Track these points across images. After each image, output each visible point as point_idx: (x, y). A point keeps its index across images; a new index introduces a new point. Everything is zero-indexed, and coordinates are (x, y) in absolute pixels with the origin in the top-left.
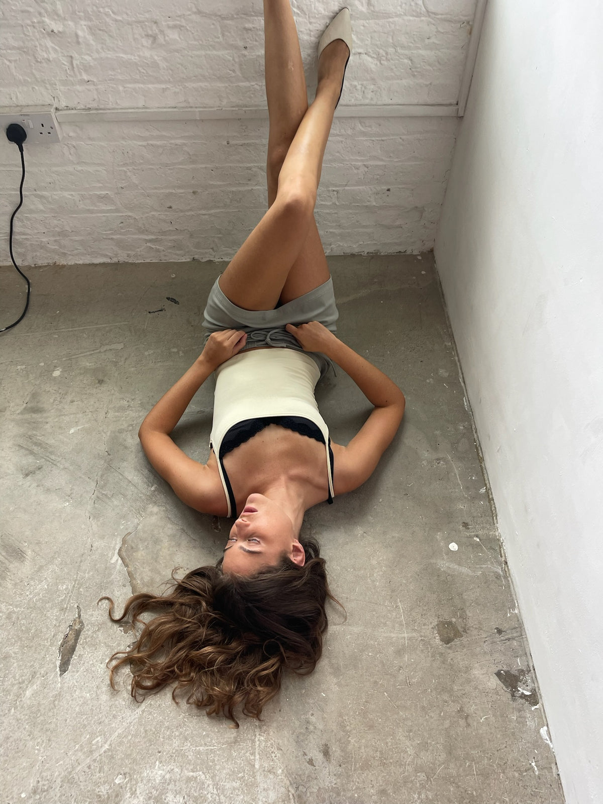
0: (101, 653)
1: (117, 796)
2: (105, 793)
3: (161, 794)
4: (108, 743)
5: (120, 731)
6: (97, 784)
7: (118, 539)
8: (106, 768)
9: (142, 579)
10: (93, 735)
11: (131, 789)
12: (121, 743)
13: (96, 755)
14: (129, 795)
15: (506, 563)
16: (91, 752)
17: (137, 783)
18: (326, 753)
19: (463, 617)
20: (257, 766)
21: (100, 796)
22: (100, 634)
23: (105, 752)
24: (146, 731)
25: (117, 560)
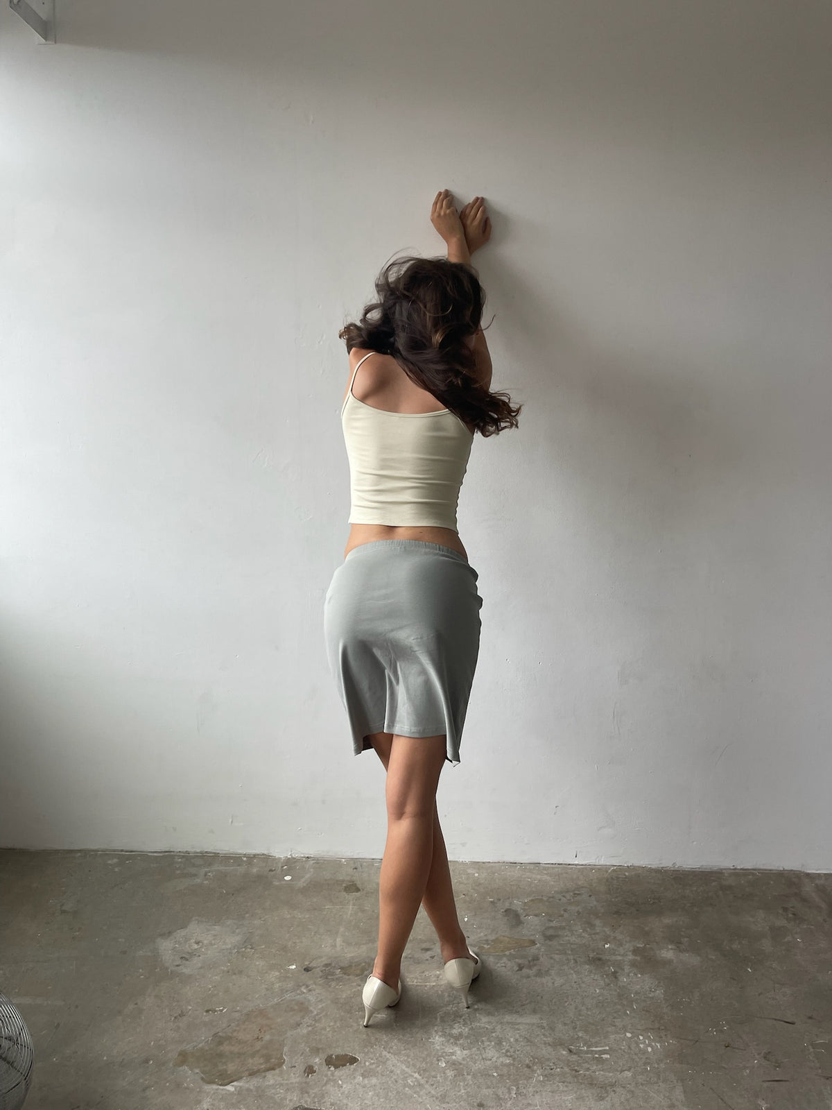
0: (331, 1089)
1: (454, 1064)
2: (452, 1072)
3: (454, 1037)
4: (413, 1074)
5: (404, 1067)
6: (446, 1078)
7: (206, 1087)
8: (433, 1073)
9: (261, 1064)
10: (405, 1086)
11: (449, 1056)
12: (414, 1065)
13: (423, 1082)
14: (454, 1057)
15: (308, 857)
16: (420, 1085)
17: (444, 1052)
18: (427, 950)
19: (343, 881)
20: (434, 984)
21: (455, 1076)
22: (311, 1092)
23: (420, 1075)
24: (405, 1049)
25: (233, 1086)
